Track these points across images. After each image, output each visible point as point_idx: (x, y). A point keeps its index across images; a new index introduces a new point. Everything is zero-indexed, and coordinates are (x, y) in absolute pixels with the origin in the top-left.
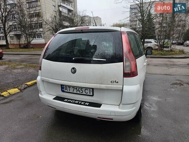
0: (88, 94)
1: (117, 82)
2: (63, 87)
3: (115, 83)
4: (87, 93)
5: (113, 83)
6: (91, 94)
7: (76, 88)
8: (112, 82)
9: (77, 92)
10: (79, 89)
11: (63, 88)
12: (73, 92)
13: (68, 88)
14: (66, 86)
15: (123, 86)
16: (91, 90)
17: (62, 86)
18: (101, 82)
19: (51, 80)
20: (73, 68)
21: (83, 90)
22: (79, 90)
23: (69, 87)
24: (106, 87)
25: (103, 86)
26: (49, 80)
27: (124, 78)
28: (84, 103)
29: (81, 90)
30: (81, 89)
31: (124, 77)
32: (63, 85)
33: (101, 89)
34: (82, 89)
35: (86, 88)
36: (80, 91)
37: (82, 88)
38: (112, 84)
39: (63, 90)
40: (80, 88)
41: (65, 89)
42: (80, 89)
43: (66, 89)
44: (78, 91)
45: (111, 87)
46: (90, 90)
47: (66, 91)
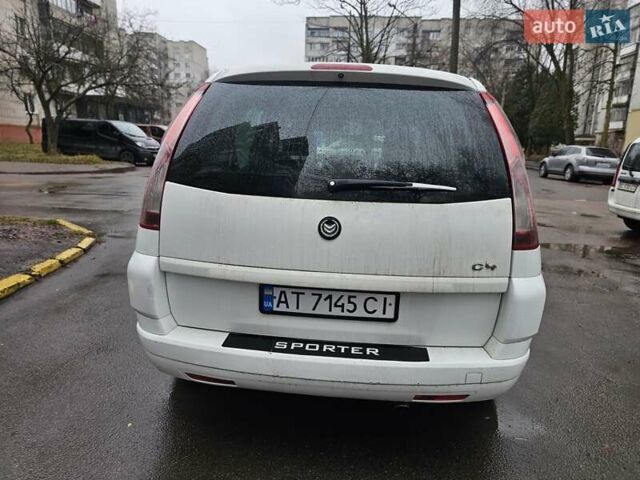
0: (379, 314)
1: (493, 268)
2: (267, 292)
3: (485, 271)
4: (374, 311)
5: (480, 269)
6: (390, 314)
7: (330, 297)
8: (477, 267)
9: (330, 310)
10: (342, 297)
11: (267, 296)
12: (316, 312)
13: (292, 299)
14: (284, 288)
15: (510, 277)
16: (391, 299)
17: (265, 291)
18: (436, 270)
19: (215, 270)
20: (330, 221)
21: (359, 301)
22: (339, 303)
23: (298, 294)
24: (455, 285)
25: (444, 284)
26: (206, 270)
27: (515, 252)
28: (363, 350)
29: (349, 302)
30: (350, 297)
31: (513, 249)
32: (271, 287)
33: (438, 294)
34: (352, 300)
35: (372, 294)
36: (342, 306)
37: (352, 293)
38: (476, 272)
39: (267, 304)
40: (346, 295)
41: (276, 301)
42: (344, 300)
43: (280, 302)
44: (336, 306)
45: (474, 285)
46: (385, 299)
47: (283, 308)
